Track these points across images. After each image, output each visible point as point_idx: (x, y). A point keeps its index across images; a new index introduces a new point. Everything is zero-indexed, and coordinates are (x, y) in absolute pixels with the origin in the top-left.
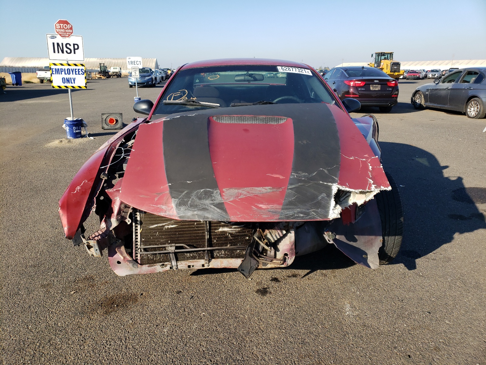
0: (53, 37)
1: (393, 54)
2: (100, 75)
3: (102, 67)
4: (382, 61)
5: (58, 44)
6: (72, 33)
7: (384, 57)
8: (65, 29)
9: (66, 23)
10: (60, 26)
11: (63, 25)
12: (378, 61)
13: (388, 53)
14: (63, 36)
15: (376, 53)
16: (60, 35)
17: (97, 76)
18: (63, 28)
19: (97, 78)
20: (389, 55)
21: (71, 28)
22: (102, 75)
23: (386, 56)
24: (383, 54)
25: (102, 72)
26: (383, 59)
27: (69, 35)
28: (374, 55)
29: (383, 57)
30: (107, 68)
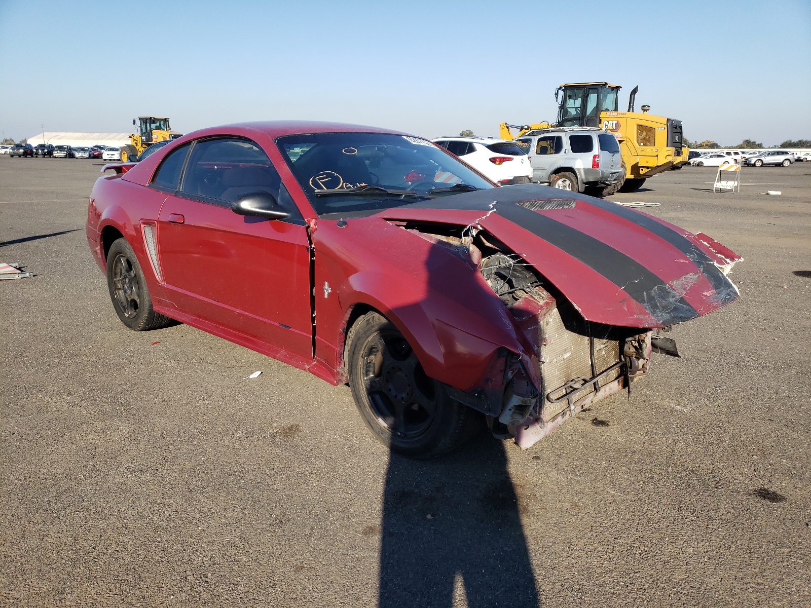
1: (168, 121)
4: (154, 132)
7: (155, 125)
12: (146, 130)
13: (160, 120)
15: (140, 119)
20: (162, 123)
23: (158, 124)
24: (153, 120)
26: (155, 128)
28: (138, 122)
29: (153, 126)
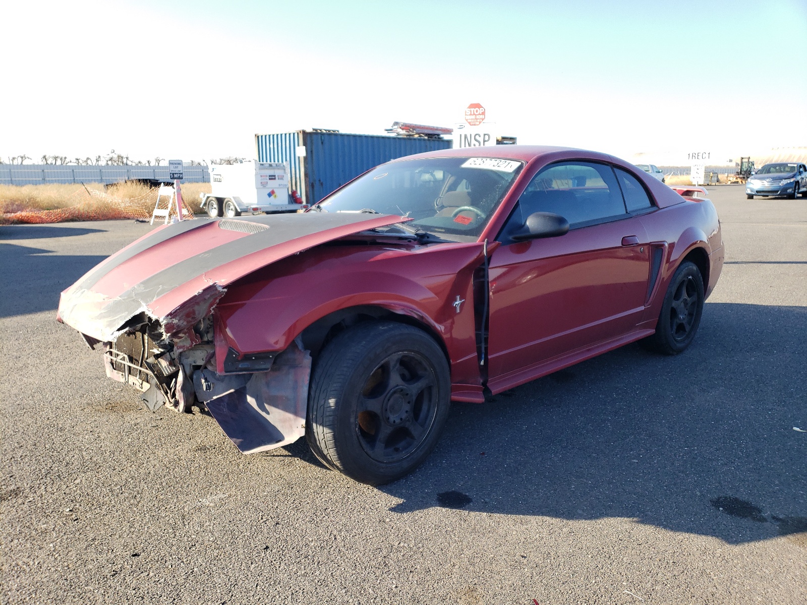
0: (461, 127)
2: (737, 178)
3: (744, 164)
5: (466, 137)
6: (483, 119)
8: (476, 115)
9: (478, 106)
10: (471, 111)
11: (474, 109)
14: (473, 125)
16: (469, 123)
17: (731, 179)
18: (474, 114)
19: (729, 182)
21: (483, 113)
22: (741, 178)
25: (743, 173)
27: (480, 123)
30: (753, 165)
